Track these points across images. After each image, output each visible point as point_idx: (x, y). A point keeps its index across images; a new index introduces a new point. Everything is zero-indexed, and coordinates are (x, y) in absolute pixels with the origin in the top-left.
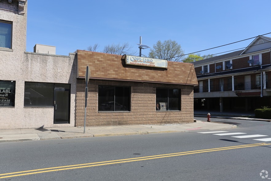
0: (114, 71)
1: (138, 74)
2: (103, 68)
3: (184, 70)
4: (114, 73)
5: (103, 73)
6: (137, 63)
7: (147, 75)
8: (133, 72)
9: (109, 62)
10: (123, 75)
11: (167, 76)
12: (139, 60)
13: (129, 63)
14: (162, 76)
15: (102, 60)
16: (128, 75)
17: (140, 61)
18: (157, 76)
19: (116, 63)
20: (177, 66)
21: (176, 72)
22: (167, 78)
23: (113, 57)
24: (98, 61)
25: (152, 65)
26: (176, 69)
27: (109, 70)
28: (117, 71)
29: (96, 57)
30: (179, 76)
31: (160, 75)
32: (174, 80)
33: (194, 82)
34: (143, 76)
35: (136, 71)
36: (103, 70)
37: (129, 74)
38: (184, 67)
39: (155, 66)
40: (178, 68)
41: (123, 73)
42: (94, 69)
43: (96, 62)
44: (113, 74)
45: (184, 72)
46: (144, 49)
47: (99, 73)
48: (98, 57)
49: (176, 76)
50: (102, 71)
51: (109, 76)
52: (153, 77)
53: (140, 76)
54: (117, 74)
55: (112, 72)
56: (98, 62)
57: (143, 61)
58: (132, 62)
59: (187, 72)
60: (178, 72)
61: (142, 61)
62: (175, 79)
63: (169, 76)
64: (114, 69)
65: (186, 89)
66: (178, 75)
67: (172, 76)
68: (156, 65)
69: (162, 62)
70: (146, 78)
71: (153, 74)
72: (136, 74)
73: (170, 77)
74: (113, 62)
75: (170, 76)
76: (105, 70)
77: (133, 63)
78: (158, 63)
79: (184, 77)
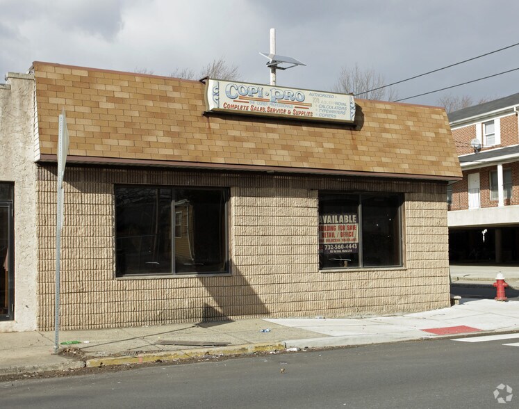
0: (168, 133)
1: (252, 145)
2: (127, 124)
3: (412, 129)
4: (168, 140)
5: (128, 143)
6: (250, 105)
7: (284, 147)
8: (235, 139)
9: (150, 103)
11: (355, 148)
12: (256, 96)
13: (221, 107)
14: (336, 151)
15: (125, 95)
16: (216, 149)
17: (261, 99)
18: (321, 150)
19: (177, 106)
20: (390, 116)
21: (385, 135)
22: (356, 158)
23: (163, 88)
24: (112, 99)
25: (303, 113)
26: (387, 126)
27: (149, 132)
28: (178, 134)
29: (101, 87)
30: (398, 151)
31: (331, 146)
32: (380, 164)
33: (448, 168)
34: (272, 152)
35: (244, 134)
36: (129, 131)
37: (219, 143)
38: (415, 119)
39: (314, 116)
40: (393, 122)
41: (201, 142)
42: (97, 129)
43: (105, 105)
44: (165, 145)
45: (414, 136)
46: (283, 69)
47: (113, 142)
48: (109, 88)
49: (387, 149)
50: (126, 137)
51: (148, 150)
52: (307, 155)
53: (259, 151)
54: (178, 146)
55: (159, 137)
56: (111, 106)
57: (269, 98)
58: (231, 102)
60: (394, 136)
61: (265, 97)
62: (384, 160)
63: (361, 148)
64: (167, 128)
65: (422, 194)
66: (395, 146)
67: (371, 149)
68: (317, 114)
69: (336, 103)
70: (280, 159)
71: (307, 144)
72: (246, 145)
73: (364, 153)
74: (165, 105)
75: (365, 148)
76: (135, 131)
77: (237, 106)
78: (323, 106)
79: (413, 152)
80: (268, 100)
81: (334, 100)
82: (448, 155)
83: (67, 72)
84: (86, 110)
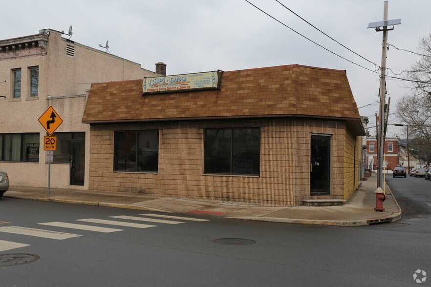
0: (127, 107)
1: (160, 108)
2: (113, 105)
4: (125, 110)
5: (110, 113)
6: (158, 88)
7: (176, 107)
8: (154, 106)
9: (124, 94)
10: (137, 112)
11: (216, 102)
12: (162, 83)
13: (146, 91)
14: (203, 106)
15: (116, 92)
17: (165, 84)
18: (195, 106)
19: (134, 93)
20: (248, 79)
21: (239, 92)
22: (214, 109)
23: (132, 85)
24: (112, 95)
25: (185, 87)
26: (243, 86)
27: (119, 107)
28: (130, 107)
29: (109, 90)
30: (245, 101)
31: (202, 103)
32: (228, 111)
33: (280, 109)
35: (158, 103)
36: (112, 108)
37: (145, 109)
39: (191, 88)
40: (249, 82)
41: (138, 109)
42: (102, 109)
43: (109, 97)
44: (123, 112)
47: (105, 113)
48: (112, 90)
50: (111, 111)
51: (118, 116)
53: (163, 110)
54: (128, 112)
55: (122, 109)
56: (110, 98)
57: (168, 82)
58: (150, 88)
59: (270, 87)
60: (246, 91)
61: (166, 83)
62: (232, 108)
63: (219, 102)
66: (243, 98)
67: (226, 102)
68: (193, 87)
69: (204, 78)
71: (188, 104)
73: (220, 105)
74: (129, 94)
75: (222, 102)
76: (114, 108)
77: (153, 90)
78: (196, 82)
79: (255, 101)
80: (167, 84)
81: (203, 77)
82: (285, 99)
83: (100, 86)
84: (101, 101)
